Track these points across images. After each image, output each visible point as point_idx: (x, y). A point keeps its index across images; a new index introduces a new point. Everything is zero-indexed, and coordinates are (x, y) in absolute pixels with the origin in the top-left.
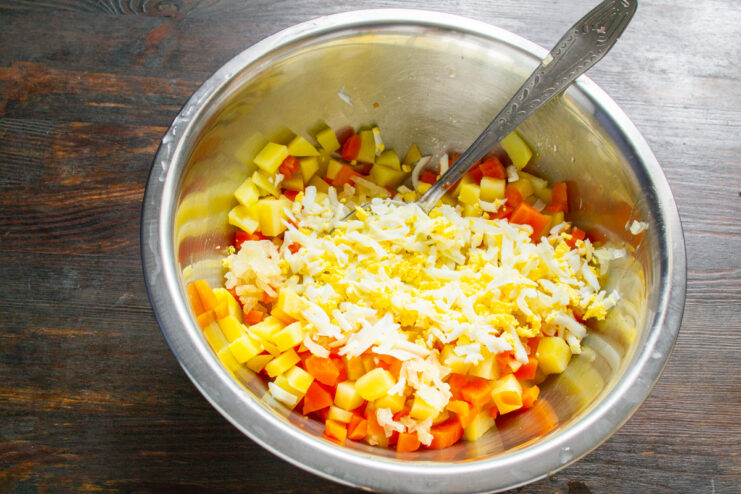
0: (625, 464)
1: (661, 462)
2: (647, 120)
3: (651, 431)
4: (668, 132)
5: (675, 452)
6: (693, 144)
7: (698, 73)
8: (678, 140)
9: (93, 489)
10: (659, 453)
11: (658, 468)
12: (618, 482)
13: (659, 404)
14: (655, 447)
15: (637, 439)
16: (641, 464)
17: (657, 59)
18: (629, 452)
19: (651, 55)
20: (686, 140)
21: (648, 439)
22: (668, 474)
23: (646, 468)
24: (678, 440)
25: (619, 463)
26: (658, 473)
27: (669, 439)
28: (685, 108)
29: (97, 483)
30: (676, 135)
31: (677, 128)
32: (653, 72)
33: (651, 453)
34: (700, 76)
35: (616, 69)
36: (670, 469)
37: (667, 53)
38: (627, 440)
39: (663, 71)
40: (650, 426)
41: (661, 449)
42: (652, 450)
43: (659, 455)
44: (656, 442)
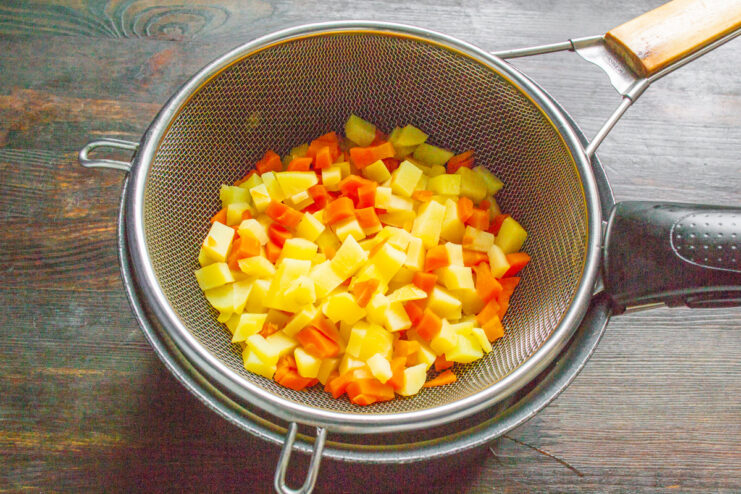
2: (667, 140)
3: (677, 464)
4: (689, 152)
5: (702, 485)
6: (715, 165)
7: (717, 90)
8: (699, 161)
10: (686, 486)
13: (684, 435)
14: (681, 480)
15: (663, 472)
17: (675, 77)
18: (655, 486)
20: (707, 160)
21: (674, 472)
24: (705, 472)
27: (696, 472)
28: (705, 127)
30: (697, 156)
31: (697, 148)
32: (671, 90)
33: (677, 487)
34: (720, 93)
37: (686, 70)
38: (653, 473)
39: (683, 89)
40: (676, 458)
41: (688, 483)
42: (678, 483)
43: (685, 489)
44: (682, 475)
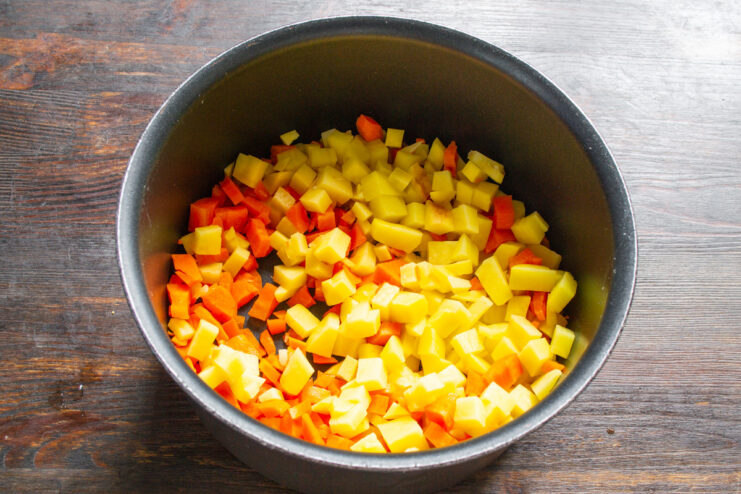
0: (681, 414)
1: (716, 412)
2: (685, 77)
3: (705, 382)
4: (707, 88)
5: (731, 402)
6: (733, 100)
7: (733, 30)
8: (717, 96)
9: (147, 455)
10: (715, 403)
11: (714, 417)
12: (675, 432)
13: (711, 355)
14: (709, 397)
15: (692, 390)
16: (697, 414)
17: (691, 17)
18: (685, 402)
19: (685, 14)
20: (725, 96)
21: (703, 389)
22: (726, 423)
23: (702, 418)
24: (733, 390)
25: (675, 414)
26: (714, 423)
27: (724, 390)
28: (722, 64)
29: (151, 449)
30: (714, 91)
31: (715, 85)
32: (688, 29)
33: (706, 404)
34: (735, 33)
35: (652, 28)
36: (726, 419)
37: (701, 10)
38: (682, 391)
39: (699, 29)
40: (703, 377)
41: (717, 400)
42: (707, 400)
43: (714, 405)
44: (710, 393)
